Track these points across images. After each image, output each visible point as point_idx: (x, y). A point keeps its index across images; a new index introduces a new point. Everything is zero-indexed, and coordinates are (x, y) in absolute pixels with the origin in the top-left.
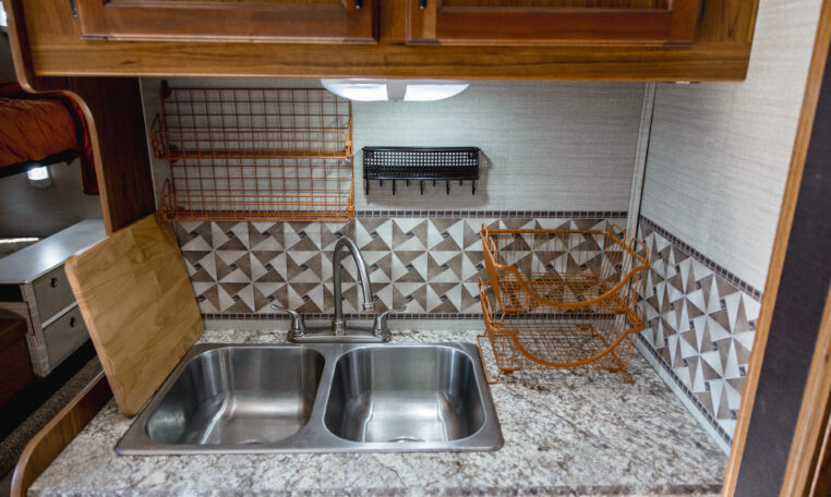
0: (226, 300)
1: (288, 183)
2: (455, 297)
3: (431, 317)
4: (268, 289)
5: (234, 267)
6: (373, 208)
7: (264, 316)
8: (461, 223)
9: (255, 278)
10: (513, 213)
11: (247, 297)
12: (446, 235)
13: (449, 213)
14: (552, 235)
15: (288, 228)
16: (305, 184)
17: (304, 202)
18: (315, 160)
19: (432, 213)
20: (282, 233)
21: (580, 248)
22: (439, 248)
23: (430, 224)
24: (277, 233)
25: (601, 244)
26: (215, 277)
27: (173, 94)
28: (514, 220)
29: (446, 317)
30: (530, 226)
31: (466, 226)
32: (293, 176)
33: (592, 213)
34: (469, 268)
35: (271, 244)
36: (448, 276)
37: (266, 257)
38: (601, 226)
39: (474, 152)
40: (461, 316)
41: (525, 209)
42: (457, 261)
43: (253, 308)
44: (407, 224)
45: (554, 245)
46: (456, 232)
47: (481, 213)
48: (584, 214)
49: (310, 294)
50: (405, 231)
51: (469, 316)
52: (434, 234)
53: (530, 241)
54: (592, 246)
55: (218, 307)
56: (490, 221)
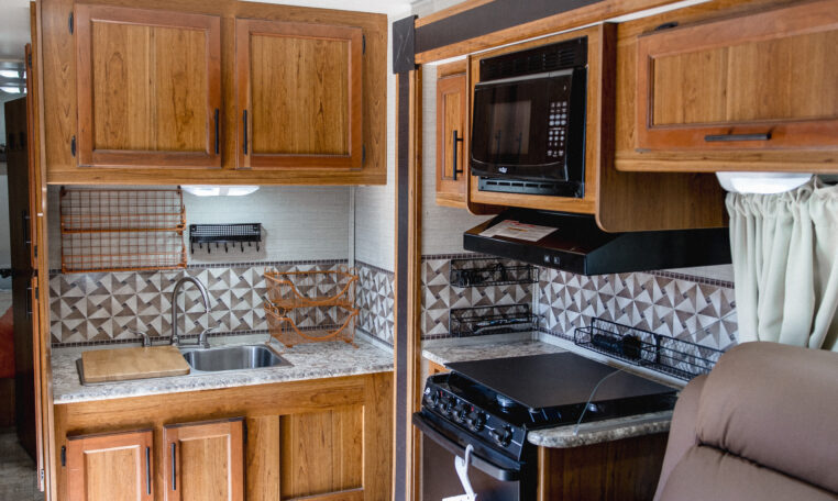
0: (92, 331)
1: (140, 248)
2: (249, 319)
3: (233, 333)
4: (123, 322)
5: (100, 306)
6: (195, 262)
7: (119, 341)
8: (251, 270)
9: (114, 314)
10: (282, 263)
11: (108, 328)
12: (241, 278)
13: (243, 264)
14: (306, 275)
15: (139, 279)
16: (152, 249)
17: (152, 260)
18: (160, 233)
19: (233, 265)
20: (135, 281)
21: (323, 282)
22: (238, 286)
23: (232, 272)
24: (132, 282)
25: (335, 279)
26: (85, 314)
27: (68, 194)
28: (283, 267)
29: (243, 333)
30: (293, 270)
31: (254, 272)
32: (143, 244)
33: (328, 261)
34: (257, 299)
35: (127, 290)
36: (243, 306)
37: (122, 299)
38: (334, 268)
39: (257, 226)
40: (253, 332)
41: (289, 259)
42: (249, 295)
43: (111, 335)
44: (216, 272)
45: (308, 281)
46: (248, 276)
47: (262, 264)
48: (323, 261)
49: (152, 323)
50: (216, 276)
51: (258, 332)
52: (234, 278)
53: (292, 279)
54: (330, 281)
55: (86, 336)
56: (269, 268)
